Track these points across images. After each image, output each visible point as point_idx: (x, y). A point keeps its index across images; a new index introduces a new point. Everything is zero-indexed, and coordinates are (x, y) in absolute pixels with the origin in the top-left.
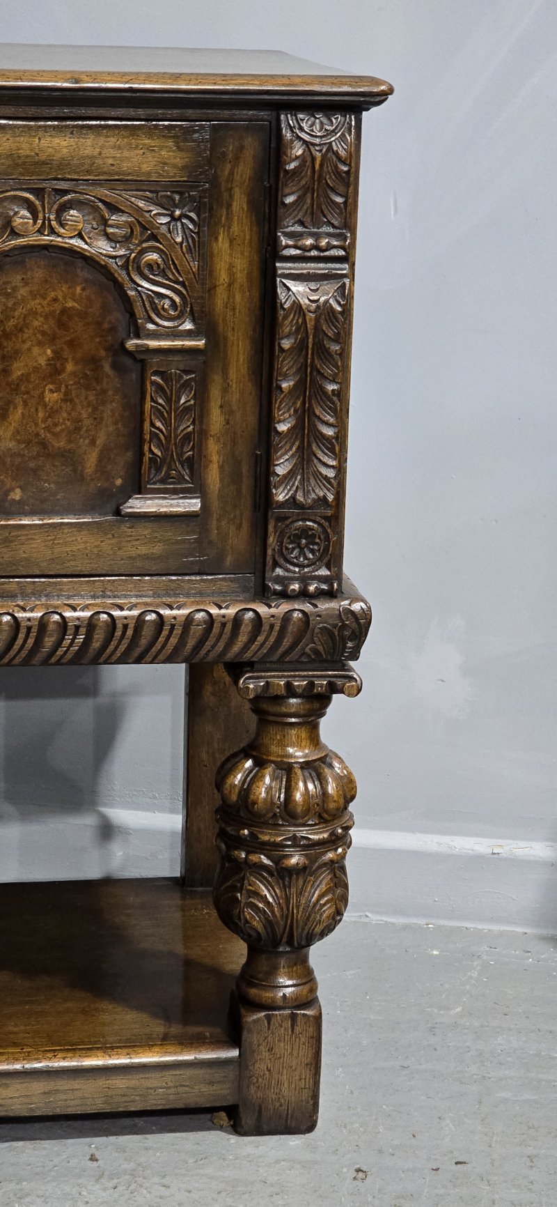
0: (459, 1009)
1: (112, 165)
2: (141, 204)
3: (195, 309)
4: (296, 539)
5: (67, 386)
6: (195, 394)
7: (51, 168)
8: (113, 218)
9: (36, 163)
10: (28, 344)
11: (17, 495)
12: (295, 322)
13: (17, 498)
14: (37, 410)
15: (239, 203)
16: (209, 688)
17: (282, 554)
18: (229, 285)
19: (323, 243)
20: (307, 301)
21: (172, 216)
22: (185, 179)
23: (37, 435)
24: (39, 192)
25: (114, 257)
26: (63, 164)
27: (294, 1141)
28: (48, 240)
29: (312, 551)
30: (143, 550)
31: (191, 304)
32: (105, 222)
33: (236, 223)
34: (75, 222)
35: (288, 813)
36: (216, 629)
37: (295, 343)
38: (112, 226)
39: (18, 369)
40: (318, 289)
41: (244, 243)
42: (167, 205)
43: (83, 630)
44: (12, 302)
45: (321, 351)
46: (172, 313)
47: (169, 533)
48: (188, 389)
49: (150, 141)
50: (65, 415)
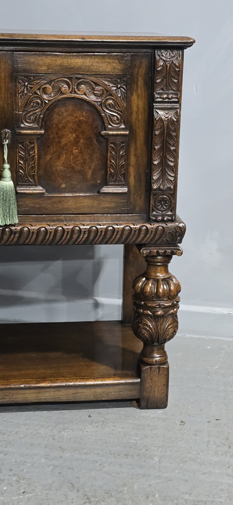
0: (217, 367)
1: (96, 69)
2: (106, 83)
3: (125, 120)
4: (160, 202)
5: (81, 147)
6: (125, 151)
7: (74, 70)
8: (96, 88)
9: (69, 68)
10: (67, 133)
11: (63, 186)
12: (160, 125)
13: (64, 187)
14: (70, 156)
15: (141, 82)
16: (131, 255)
17: (155, 207)
18: (137, 112)
19: (170, 96)
20: (164, 118)
21: (117, 87)
22: (122, 74)
23: (70, 164)
24: (70, 79)
25: (97, 102)
26: (79, 68)
27: (159, 411)
28: (74, 96)
29: (166, 206)
30: (108, 205)
31: (124, 119)
32: (93, 89)
33: (139, 90)
34: (83, 89)
35: (157, 296)
36: (133, 233)
37: (160, 133)
38: (96, 91)
39: (64, 141)
40: (168, 113)
41: (142, 97)
42: (115, 83)
43: (87, 233)
44: (61, 118)
45: (169, 135)
46: (117, 121)
47: (116, 199)
48: (123, 149)
49: (109, 60)
50: (80, 158)
